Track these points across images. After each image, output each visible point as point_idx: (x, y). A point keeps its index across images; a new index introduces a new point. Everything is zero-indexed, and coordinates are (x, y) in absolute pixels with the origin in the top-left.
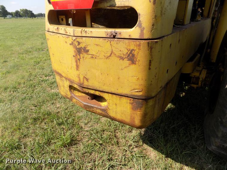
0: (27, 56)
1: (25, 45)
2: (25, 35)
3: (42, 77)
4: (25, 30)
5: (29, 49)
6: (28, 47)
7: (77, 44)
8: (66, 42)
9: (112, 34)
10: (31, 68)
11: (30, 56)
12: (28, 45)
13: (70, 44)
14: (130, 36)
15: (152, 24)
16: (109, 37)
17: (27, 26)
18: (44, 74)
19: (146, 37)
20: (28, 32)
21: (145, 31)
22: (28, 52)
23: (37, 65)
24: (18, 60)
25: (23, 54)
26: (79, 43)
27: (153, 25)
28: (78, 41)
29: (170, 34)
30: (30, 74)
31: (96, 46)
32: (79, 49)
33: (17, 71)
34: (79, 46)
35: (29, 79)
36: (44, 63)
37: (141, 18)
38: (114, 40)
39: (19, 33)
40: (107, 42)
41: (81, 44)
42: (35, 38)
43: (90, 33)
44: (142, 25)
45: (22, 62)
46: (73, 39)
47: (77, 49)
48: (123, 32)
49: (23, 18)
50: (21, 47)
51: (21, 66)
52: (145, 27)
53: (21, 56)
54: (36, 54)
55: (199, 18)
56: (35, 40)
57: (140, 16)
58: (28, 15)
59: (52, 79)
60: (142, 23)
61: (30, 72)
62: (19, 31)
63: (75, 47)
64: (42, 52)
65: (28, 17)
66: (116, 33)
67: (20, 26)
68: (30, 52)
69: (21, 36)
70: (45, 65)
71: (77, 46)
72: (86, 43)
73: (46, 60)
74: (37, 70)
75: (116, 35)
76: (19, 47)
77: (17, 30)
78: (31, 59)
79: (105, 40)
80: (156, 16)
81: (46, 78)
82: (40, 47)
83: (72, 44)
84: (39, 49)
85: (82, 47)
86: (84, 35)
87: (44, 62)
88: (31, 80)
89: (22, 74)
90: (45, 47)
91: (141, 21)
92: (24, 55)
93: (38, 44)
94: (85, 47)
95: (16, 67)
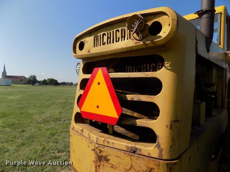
0: (44, 126)
1: (44, 114)
2: (47, 103)
3: (54, 153)
4: (48, 97)
5: (48, 118)
6: (47, 116)
7: (99, 152)
8: (88, 146)
9: (132, 149)
10: (45, 141)
11: (47, 126)
12: (48, 114)
13: (92, 150)
14: (149, 154)
15: (169, 146)
16: (130, 151)
17: (50, 94)
18: (57, 149)
19: (164, 158)
20: (50, 100)
21: (163, 152)
22: (46, 121)
23: (52, 138)
24: (35, 130)
25: (41, 123)
26: (101, 151)
27: (171, 147)
28: (100, 149)
29: (188, 148)
30: (44, 148)
31: (116, 157)
32: (100, 156)
33: (31, 144)
34: (101, 154)
35: (41, 154)
36: (59, 136)
37: (159, 139)
38: (134, 155)
39: (41, 100)
40: (128, 156)
41: (102, 153)
42: (55, 107)
43: (112, 144)
44: (161, 146)
45: (38, 132)
46: (95, 146)
47: (98, 156)
48: (143, 149)
49: (48, 86)
50: (40, 115)
51: (36, 138)
52: (163, 149)
53: (39, 125)
54: (53, 125)
55: (214, 113)
56: (55, 108)
57: (159, 138)
58: (53, 83)
59: (64, 156)
60: (160, 144)
61: (43, 145)
62: (43, 98)
63: (96, 154)
64: (59, 123)
65: (53, 85)
66: (136, 149)
67: (44, 93)
68: (48, 122)
69: (42, 104)
70: (59, 138)
71: (99, 154)
72: (107, 153)
73: (61, 132)
74: (51, 144)
75: (136, 151)
76: (39, 115)
77: (41, 98)
78: (48, 130)
79: (126, 154)
80: (173, 139)
81: (58, 154)
82: (58, 117)
83: (94, 150)
84: (57, 118)
85: (103, 156)
86: (106, 144)
87: (60, 134)
88: (42, 156)
89: (36, 147)
90: (63, 117)
91: (160, 142)
92: (42, 125)
93: (56, 113)
94: (106, 156)
95: (32, 138)
